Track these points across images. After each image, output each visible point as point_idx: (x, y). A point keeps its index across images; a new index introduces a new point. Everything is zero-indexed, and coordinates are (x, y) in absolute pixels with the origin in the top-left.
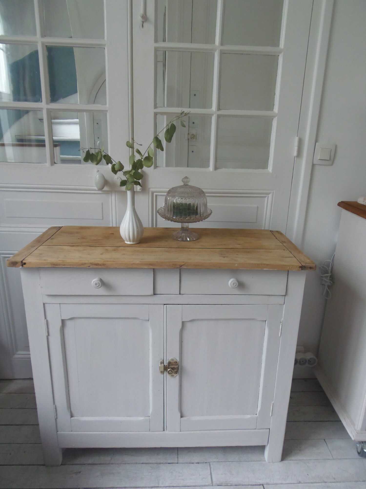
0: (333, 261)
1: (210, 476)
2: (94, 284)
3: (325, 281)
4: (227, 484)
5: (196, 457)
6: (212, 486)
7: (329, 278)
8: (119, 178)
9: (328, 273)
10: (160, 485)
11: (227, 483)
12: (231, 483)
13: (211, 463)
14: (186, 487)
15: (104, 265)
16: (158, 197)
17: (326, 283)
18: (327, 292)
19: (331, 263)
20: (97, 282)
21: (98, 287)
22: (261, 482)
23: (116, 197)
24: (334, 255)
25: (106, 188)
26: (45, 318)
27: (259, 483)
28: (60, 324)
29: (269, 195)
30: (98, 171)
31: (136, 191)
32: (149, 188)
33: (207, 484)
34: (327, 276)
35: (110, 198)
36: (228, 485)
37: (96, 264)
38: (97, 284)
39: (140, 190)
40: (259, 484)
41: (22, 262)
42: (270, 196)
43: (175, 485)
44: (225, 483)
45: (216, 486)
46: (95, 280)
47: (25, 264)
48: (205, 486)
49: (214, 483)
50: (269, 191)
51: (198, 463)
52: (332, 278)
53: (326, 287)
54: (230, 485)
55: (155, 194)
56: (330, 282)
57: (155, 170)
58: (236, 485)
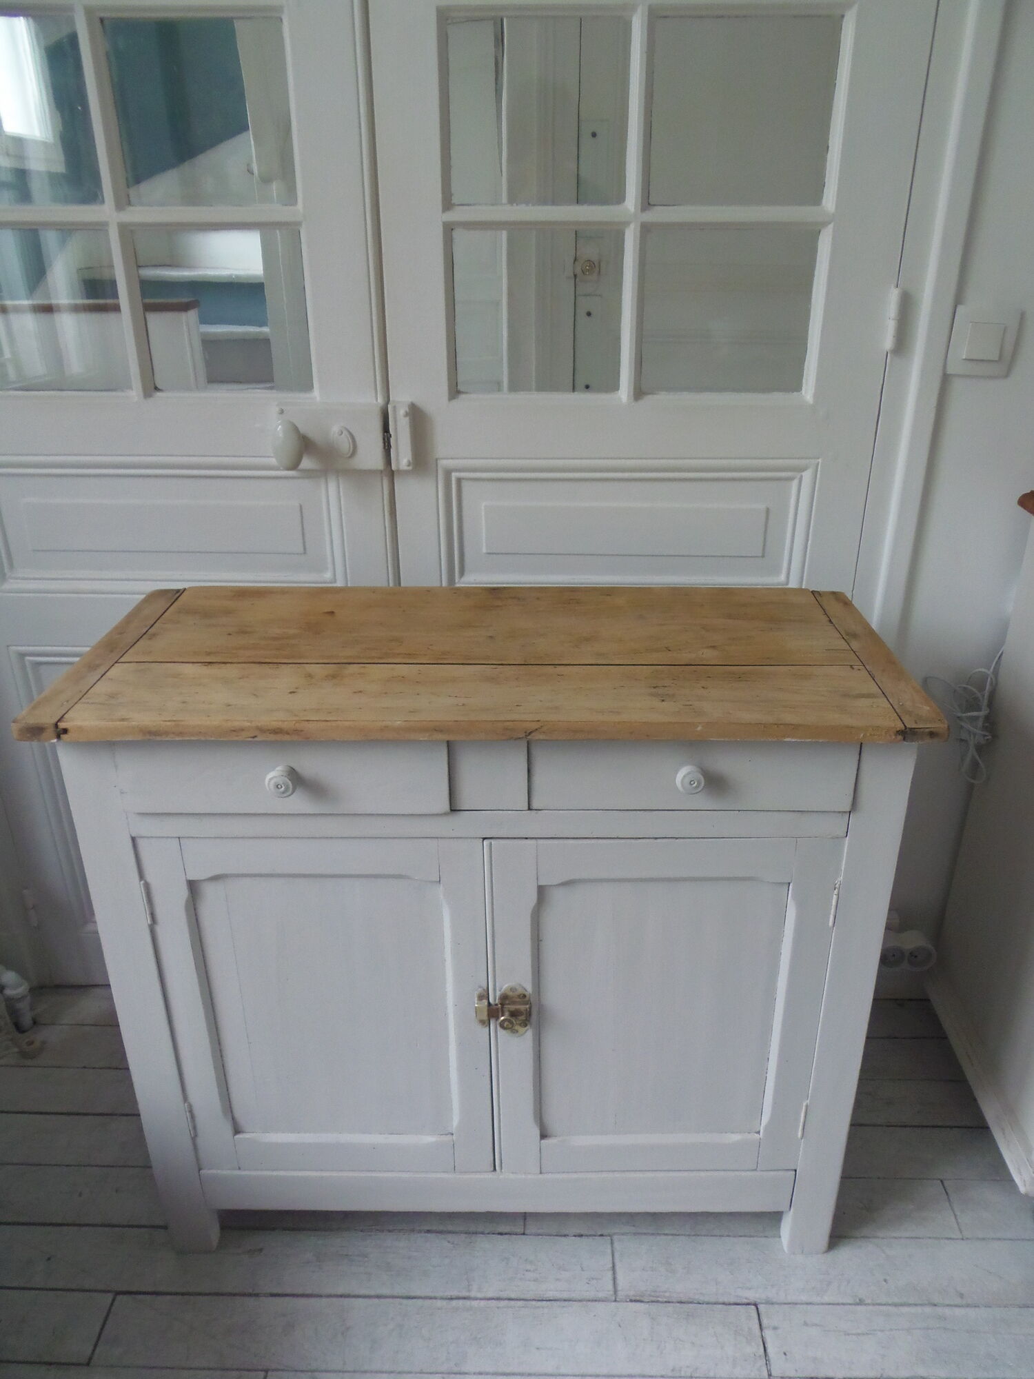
0: (996, 672)
1: (610, 1274)
2: (272, 786)
3: (969, 732)
4: (658, 1297)
6: (615, 1301)
7: (980, 723)
8: (345, 432)
9: (979, 710)
10: (473, 1294)
11: (658, 1294)
12: (667, 1294)
13: (615, 1237)
14: (543, 1300)
15: (297, 732)
16: (465, 484)
17: (972, 736)
18: (975, 765)
19: (991, 679)
20: (280, 781)
21: (285, 794)
22: (752, 1296)
23: (341, 486)
24: (1000, 653)
25: (307, 463)
26: (141, 876)
27: (746, 1298)
28: (184, 893)
29: (803, 474)
30: (282, 412)
31: (399, 471)
32: (437, 460)
33: (601, 1295)
34: (977, 718)
35: (323, 492)
36: (658, 1302)
37: (277, 731)
38: (279, 786)
39: (409, 466)
40: (746, 1301)
41: (56, 725)
42: (807, 476)
43: (514, 1296)
44: (650, 1296)
45: (627, 1302)
46: (274, 774)
47: (65, 731)
48: (596, 1301)
49: (621, 1294)
50: (803, 462)
51: (581, 1236)
52: (991, 724)
53: (972, 751)
54: (666, 1302)
55: (454, 475)
56: (985, 736)
57: (454, 402)
58: (681, 1302)
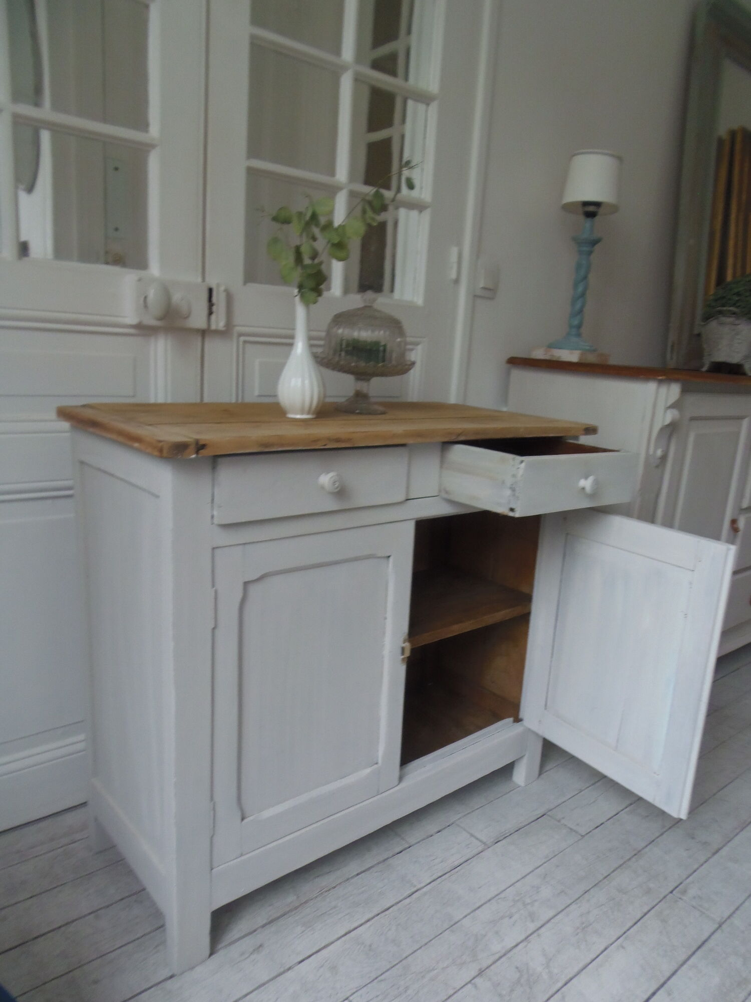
1: (473, 838)
2: (331, 483)
5: (429, 826)
6: (489, 847)
8: (185, 299)
10: (419, 886)
11: (503, 834)
12: (507, 831)
14: (456, 867)
16: (249, 345)
20: (336, 479)
22: (539, 812)
23: (168, 342)
26: (213, 584)
31: (215, 331)
32: (235, 326)
33: (479, 849)
36: (507, 837)
37: (337, 441)
38: (335, 483)
39: (224, 327)
40: (540, 815)
41: (197, 442)
42: (420, 347)
43: (440, 874)
44: (501, 836)
45: (493, 845)
46: (332, 476)
47: (203, 446)
48: (480, 853)
49: (487, 843)
50: (419, 340)
51: (441, 830)
54: (511, 835)
55: (242, 338)
57: (247, 286)
58: (518, 830)
